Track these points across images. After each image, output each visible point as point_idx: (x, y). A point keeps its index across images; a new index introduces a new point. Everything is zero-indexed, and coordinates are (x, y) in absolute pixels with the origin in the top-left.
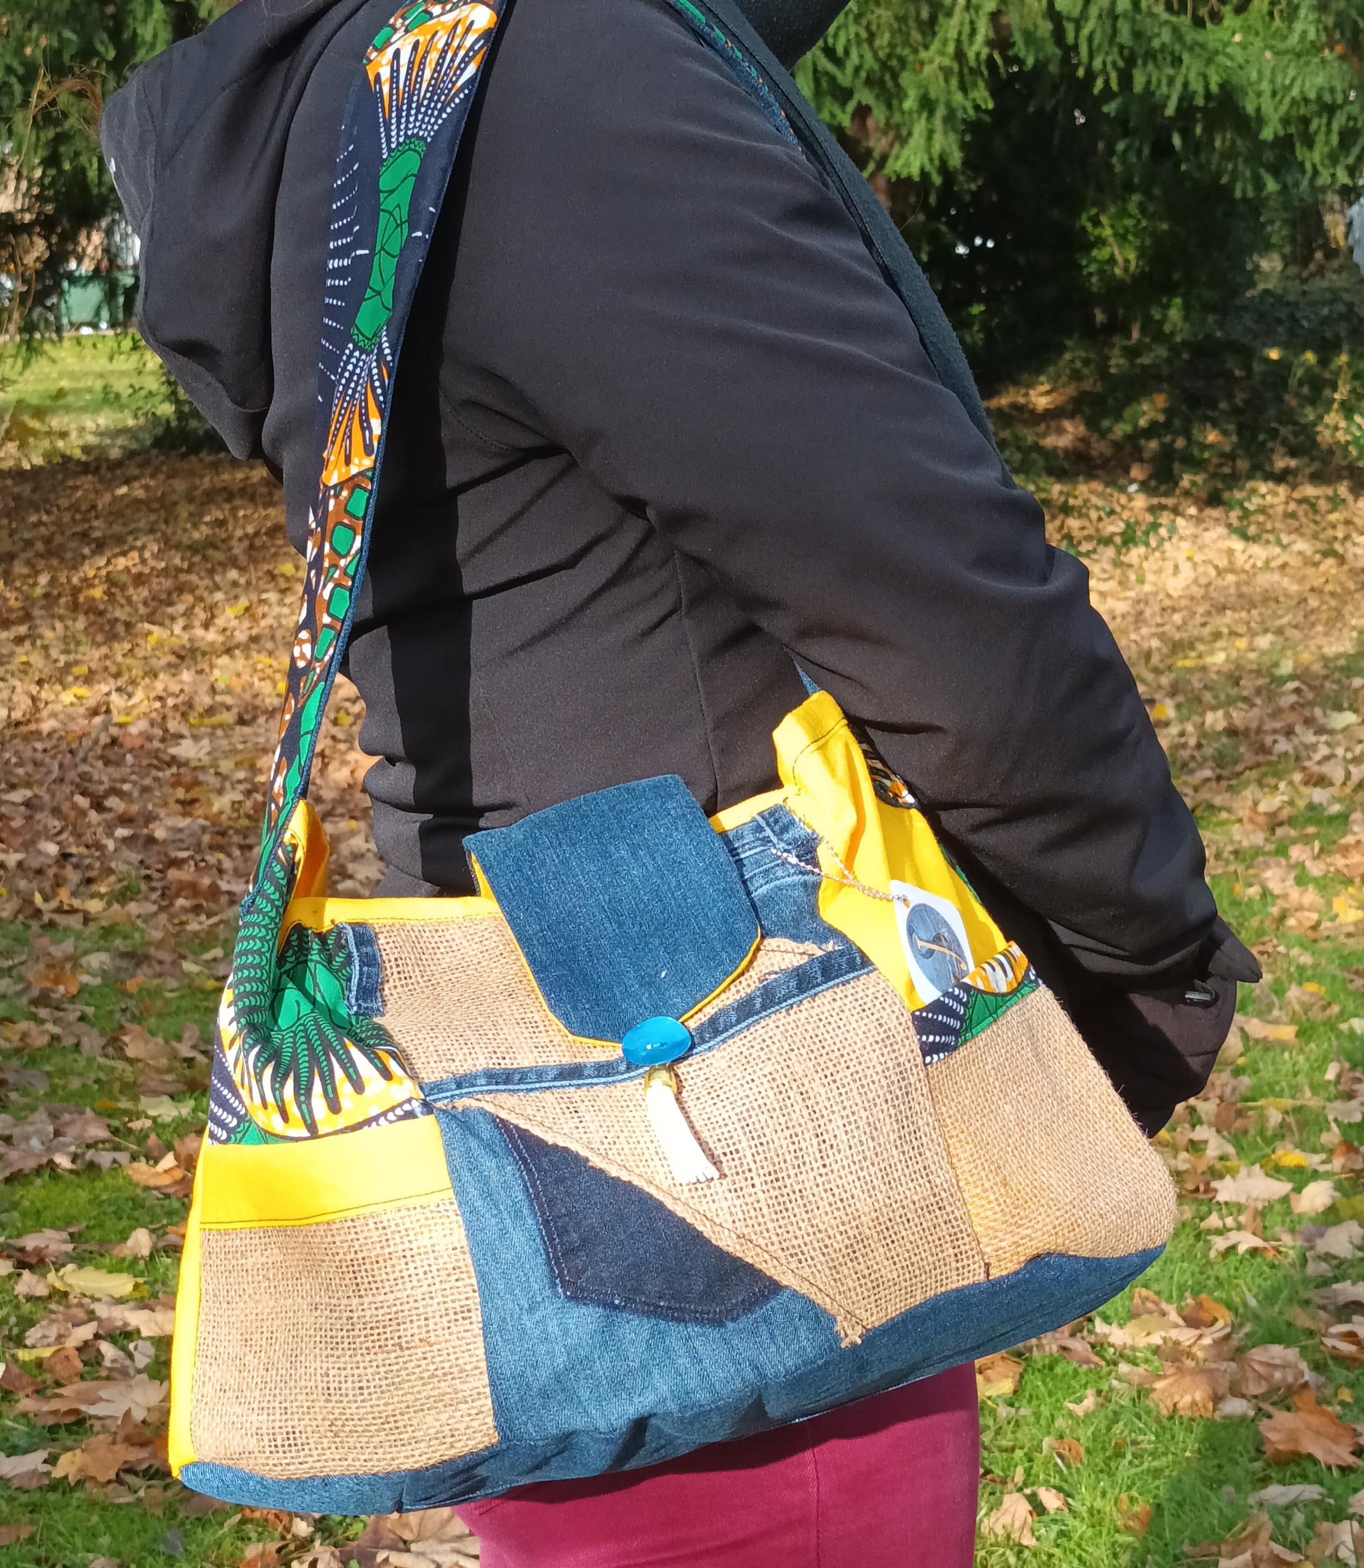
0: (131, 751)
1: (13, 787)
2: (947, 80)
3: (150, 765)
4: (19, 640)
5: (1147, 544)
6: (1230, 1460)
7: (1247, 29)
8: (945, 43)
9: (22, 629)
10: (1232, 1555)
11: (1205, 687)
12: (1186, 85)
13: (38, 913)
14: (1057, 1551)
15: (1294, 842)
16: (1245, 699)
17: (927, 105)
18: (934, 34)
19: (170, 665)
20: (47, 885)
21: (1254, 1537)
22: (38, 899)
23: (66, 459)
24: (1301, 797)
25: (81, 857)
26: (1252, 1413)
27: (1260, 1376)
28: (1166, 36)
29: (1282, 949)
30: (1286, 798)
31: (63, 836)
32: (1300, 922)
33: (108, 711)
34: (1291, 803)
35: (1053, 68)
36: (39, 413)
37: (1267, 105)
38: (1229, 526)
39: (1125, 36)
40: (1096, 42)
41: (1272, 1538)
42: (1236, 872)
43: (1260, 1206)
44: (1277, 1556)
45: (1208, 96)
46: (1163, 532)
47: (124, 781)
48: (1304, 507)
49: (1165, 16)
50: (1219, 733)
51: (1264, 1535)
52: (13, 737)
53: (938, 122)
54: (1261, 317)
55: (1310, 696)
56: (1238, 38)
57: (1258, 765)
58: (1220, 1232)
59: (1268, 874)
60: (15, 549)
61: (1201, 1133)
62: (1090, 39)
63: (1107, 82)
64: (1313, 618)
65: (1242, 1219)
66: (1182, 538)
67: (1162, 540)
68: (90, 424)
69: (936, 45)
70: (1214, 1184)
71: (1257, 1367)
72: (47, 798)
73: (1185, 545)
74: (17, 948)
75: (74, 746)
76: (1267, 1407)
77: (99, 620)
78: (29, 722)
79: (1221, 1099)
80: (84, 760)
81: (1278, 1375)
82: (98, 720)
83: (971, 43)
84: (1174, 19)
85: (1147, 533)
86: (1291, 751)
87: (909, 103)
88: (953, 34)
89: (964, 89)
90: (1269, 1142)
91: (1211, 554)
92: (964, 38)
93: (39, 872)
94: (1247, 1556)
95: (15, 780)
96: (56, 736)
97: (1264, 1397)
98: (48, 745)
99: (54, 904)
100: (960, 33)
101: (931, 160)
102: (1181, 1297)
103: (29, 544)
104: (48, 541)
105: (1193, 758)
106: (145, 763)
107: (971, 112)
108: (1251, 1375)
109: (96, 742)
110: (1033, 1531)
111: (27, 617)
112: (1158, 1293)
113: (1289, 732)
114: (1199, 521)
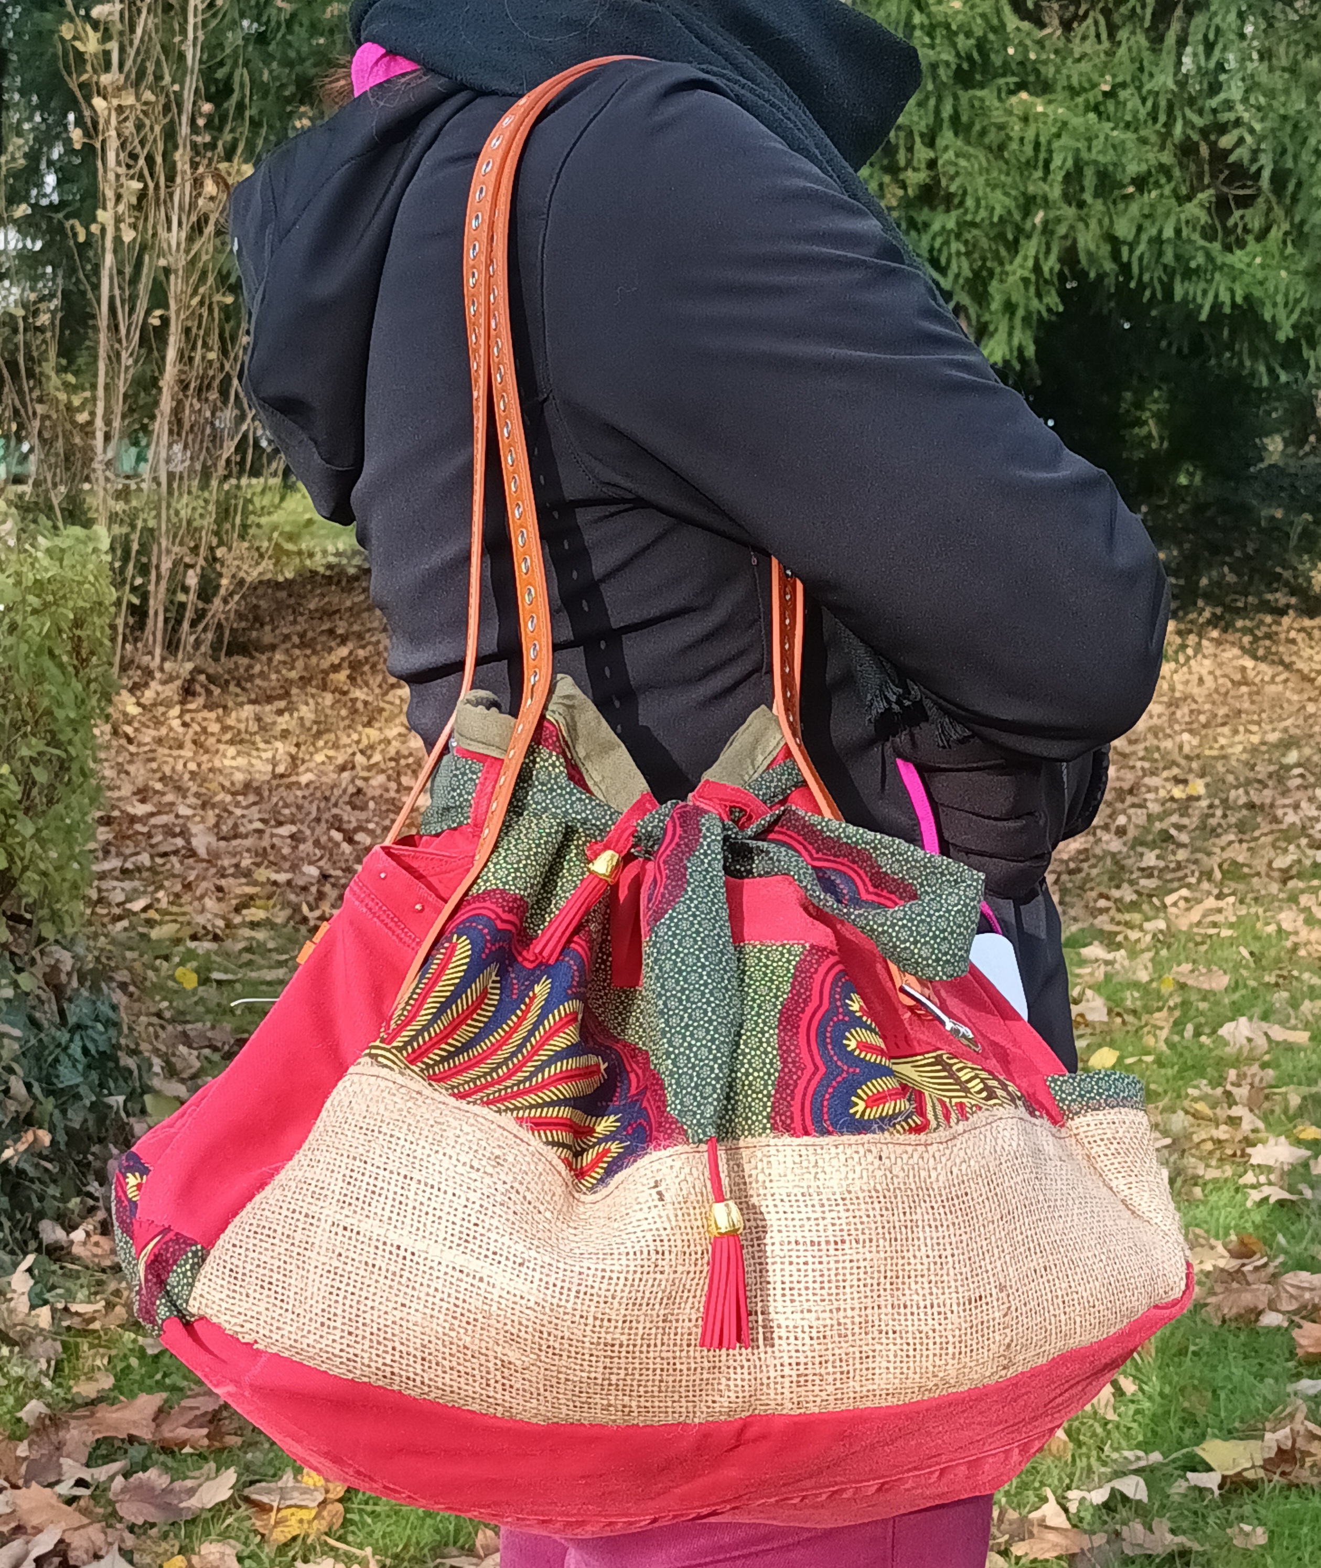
0: (373, 798)
1: (280, 824)
2: (1026, 288)
3: (388, 810)
4: (280, 712)
5: (1177, 661)
6: (1270, 1360)
7: (1266, 254)
8: (1025, 258)
9: (282, 704)
10: (1274, 1431)
11: (1228, 771)
12: (1216, 296)
13: (305, 920)
14: (1135, 1425)
15: (1302, 892)
16: (1260, 781)
17: (1009, 307)
18: (1017, 252)
19: (400, 735)
20: (311, 899)
21: (1292, 1416)
22: (305, 908)
23: (314, 573)
24: (1307, 857)
25: (338, 878)
26: (1286, 1324)
27: (1292, 1296)
28: (1200, 259)
29: (1295, 973)
30: (1295, 857)
31: (321, 863)
32: (1310, 954)
33: (353, 768)
34: (1299, 861)
35: (1110, 282)
36: (292, 537)
37: (1281, 314)
38: (1242, 648)
39: (1169, 257)
40: (1145, 261)
41: (1306, 1418)
42: (1256, 913)
43: (1286, 1168)
44: (1310, 1432)
45: (1234, 305)
46: (1190, 651)
47: (368, 821)
48: (1303, 635)
49: (1201, 242)
50: (1241, 807)
51: (1300, 1416)
52: (278, 786)
53: (1018, 322)
54: (1268, 485)
55: (1312, 779)
56: (1258, 260)
57: (1272, 832)
58: (1253, 1187)
59: (1282, 916)
60: (276, 641)
61: (1236, 1111)
62: (1141, 258)
63: (1153, 294)
64: (1311, 721)
65: (1272, 1177)
66: (1204, 657)
67: (1188, 659)
68: (331, 549)
69: (1019, 260)
70: (1249, 1150)
71: (1289, 1288)
72: (308, 832)
73: (1207, 662)
74: (290, 946)
75: (327, 794)
76: (1296, 1319)
77: (344, 698)
78: (289, 775)
79: (1252, 1085)
80: (336, 805)
81: (1307, 1295)
82: (346, 775)
83: (1046, 258)
84: (1207, 245)
85: (1176, 652)
86: (1298, 822)
87: (995, 305)
88: (1032, 252)
89: (1039, 295)
90: (1291, 1119)
91: (1228, 670)
92: (1041, 256)
93: (305, 889)
94: (1288, 1430)
95: (282, 819)
96: (312, 787)
97: (1296, 1312)
98: (307, 793)
99: (317, 913)
100: (1038, 252)
101: (1011, 351)
102: (1227, 1234)
103: (287, 637)
104: (302, 636)
105: (1220, 825)
106: (384, 808)
107: (1045, 314)
108: (1284, 1295)
109: (345, 791)
110: (1115, 1409)
111: (287, 694)
112: (1207, 1232)
113: (1296, 807)
114: (1218, 642)
